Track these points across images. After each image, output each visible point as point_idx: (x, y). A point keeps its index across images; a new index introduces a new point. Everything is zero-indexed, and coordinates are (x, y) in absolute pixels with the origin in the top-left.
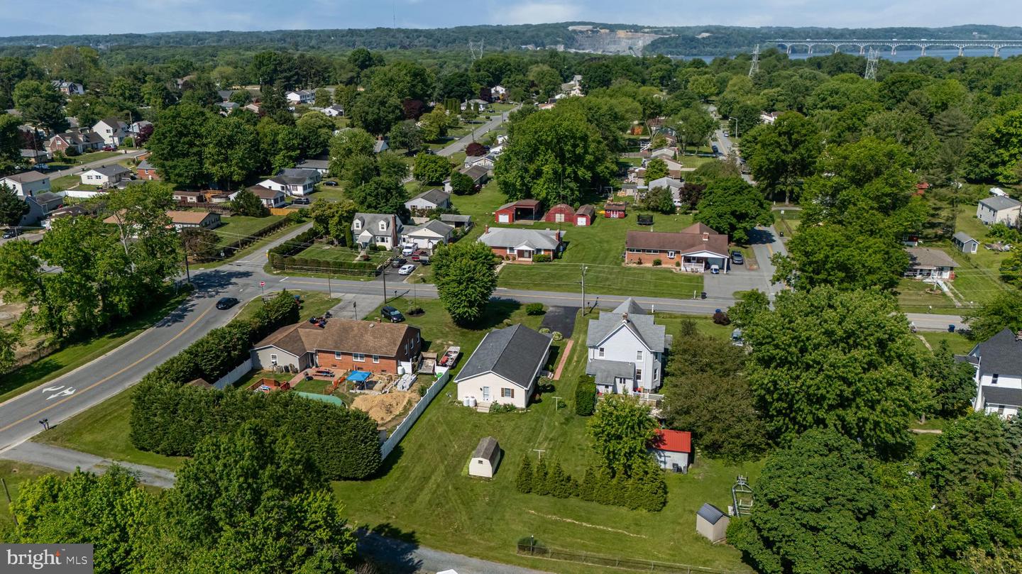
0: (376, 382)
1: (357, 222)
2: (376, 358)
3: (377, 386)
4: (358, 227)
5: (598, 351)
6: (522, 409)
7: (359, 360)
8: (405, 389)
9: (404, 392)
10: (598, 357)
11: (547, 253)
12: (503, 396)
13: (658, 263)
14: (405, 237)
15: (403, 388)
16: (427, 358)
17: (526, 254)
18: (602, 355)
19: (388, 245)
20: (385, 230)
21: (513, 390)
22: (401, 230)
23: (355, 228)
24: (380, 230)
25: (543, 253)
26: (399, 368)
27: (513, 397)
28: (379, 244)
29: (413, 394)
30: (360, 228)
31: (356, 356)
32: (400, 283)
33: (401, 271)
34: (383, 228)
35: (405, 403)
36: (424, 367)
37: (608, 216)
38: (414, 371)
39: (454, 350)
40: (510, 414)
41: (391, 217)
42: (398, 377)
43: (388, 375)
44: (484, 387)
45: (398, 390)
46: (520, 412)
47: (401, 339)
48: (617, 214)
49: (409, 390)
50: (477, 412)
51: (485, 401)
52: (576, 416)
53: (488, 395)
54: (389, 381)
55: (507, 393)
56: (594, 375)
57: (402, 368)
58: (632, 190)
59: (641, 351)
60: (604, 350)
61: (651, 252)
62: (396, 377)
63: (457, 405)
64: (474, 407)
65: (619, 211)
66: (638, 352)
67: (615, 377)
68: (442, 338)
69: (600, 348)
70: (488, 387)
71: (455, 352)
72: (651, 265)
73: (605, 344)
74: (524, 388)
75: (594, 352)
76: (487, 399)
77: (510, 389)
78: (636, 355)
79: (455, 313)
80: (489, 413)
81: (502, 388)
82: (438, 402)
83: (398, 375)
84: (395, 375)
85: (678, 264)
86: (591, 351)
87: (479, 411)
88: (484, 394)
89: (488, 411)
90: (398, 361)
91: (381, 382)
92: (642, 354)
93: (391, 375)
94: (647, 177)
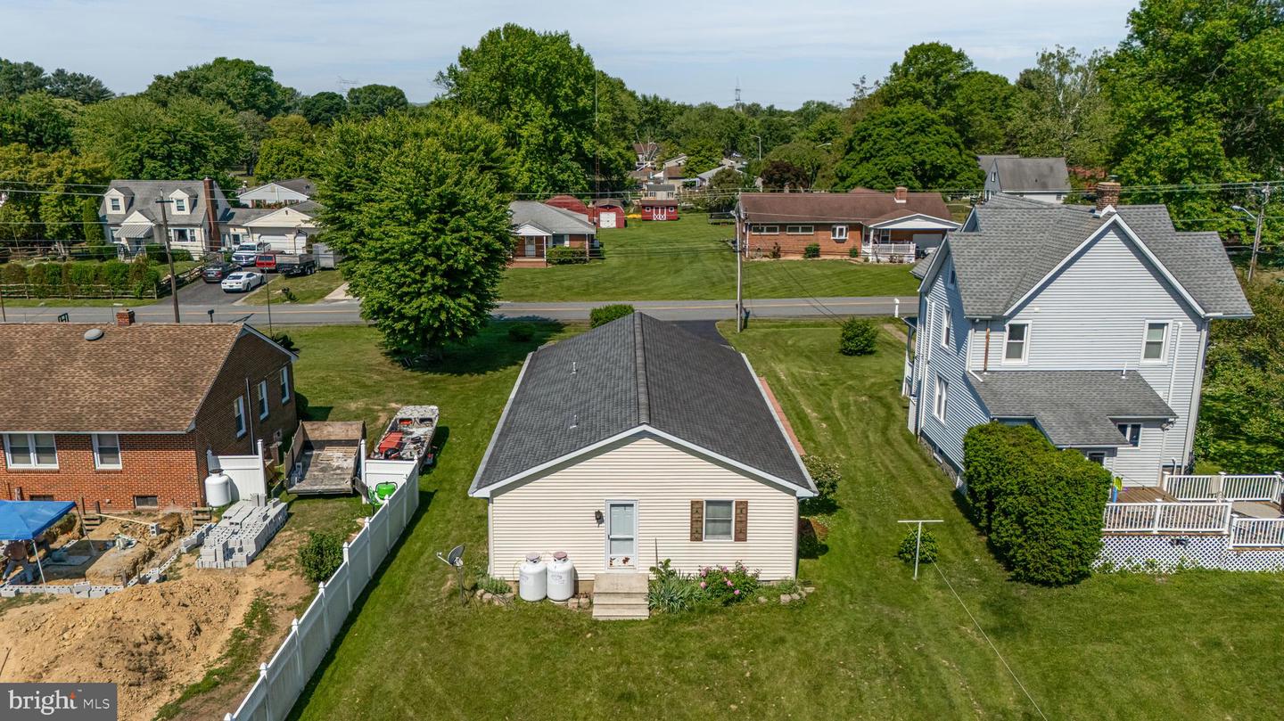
0: (104, 547)
1: (113, 194)
2: (108, 452)
3: (107, 563)
4: (116, 207)
5: (1001, 339)
6: (788, 587)
7: (33, 462)
8: (239, 559)
9: (236, 571)
10: (1002, 363)
11: (577, 244)
12: (696, 536)
13: (813, 252)
14: (239, 231)
15: (228, 553)
16: (324, 444)
17: (531, 249)
18: (1014, 351)
19: (196, 245)
20: (187, 212)
21: (743, 506)
22: (227, 217)
23: (110, 211)
24: (175, 211)
25: (567, 244)
26: (213, 482)
27: (741, 535)
28: (176, 245)
29: (277, 575)
30: (122, 211)
31: (21, 450)
32: (229, 305)
33: (227, 284)
34: (181, 209)
35: (236, 620)
36: (313, 471)
37: (647, 219)
38: (274, 486)
39: (420, 416)
40: (746, 613)
41: (200, 187)
42: (206, 517)
43: (161, 512)
44: (612, 506)
45: (207, 566)
46: (785, 598)
47: (214, 371)
48: (662, 213)
49: (259, 563)
50: (596, 623)
51: (619, 569)
52: (1022, 590)
53: (632, 539)
54: (165, 535)
55: (714, 521)
56: (1033, 422)
57: (224, 479)
58: (665, 193)
59: (1161, 326)
60: (1027, 332)
61: (797, 229)
62: (200, 516)
63: (490, 602)
64: (575, 600)
65: (668, 207)
66: (1152, 326)
67: (1111, 419)
68: (365, 396)
69: (1010, 325)
70: (632, 505)
71: (422, 420)
72: (799, 258)
73: (1034, 306)
74: (793, 493)
75: (987, 344)
76: (626, 560)
77: (729, 503)
78: (1145, 340)
79: (402, 317)
80: (653, 620)
81: (693, 503)
82: (394, 597)
83: (207, 509)
84: (195, 509)
85: (854, 253)
86: (975, 339)
87: (604, 619)
88: (612, 540)
89: (643, 613)
90: (209, 452)
91: (129, 543)
92: (1167, 336)
93: (178, 510)
94: (687, 171)
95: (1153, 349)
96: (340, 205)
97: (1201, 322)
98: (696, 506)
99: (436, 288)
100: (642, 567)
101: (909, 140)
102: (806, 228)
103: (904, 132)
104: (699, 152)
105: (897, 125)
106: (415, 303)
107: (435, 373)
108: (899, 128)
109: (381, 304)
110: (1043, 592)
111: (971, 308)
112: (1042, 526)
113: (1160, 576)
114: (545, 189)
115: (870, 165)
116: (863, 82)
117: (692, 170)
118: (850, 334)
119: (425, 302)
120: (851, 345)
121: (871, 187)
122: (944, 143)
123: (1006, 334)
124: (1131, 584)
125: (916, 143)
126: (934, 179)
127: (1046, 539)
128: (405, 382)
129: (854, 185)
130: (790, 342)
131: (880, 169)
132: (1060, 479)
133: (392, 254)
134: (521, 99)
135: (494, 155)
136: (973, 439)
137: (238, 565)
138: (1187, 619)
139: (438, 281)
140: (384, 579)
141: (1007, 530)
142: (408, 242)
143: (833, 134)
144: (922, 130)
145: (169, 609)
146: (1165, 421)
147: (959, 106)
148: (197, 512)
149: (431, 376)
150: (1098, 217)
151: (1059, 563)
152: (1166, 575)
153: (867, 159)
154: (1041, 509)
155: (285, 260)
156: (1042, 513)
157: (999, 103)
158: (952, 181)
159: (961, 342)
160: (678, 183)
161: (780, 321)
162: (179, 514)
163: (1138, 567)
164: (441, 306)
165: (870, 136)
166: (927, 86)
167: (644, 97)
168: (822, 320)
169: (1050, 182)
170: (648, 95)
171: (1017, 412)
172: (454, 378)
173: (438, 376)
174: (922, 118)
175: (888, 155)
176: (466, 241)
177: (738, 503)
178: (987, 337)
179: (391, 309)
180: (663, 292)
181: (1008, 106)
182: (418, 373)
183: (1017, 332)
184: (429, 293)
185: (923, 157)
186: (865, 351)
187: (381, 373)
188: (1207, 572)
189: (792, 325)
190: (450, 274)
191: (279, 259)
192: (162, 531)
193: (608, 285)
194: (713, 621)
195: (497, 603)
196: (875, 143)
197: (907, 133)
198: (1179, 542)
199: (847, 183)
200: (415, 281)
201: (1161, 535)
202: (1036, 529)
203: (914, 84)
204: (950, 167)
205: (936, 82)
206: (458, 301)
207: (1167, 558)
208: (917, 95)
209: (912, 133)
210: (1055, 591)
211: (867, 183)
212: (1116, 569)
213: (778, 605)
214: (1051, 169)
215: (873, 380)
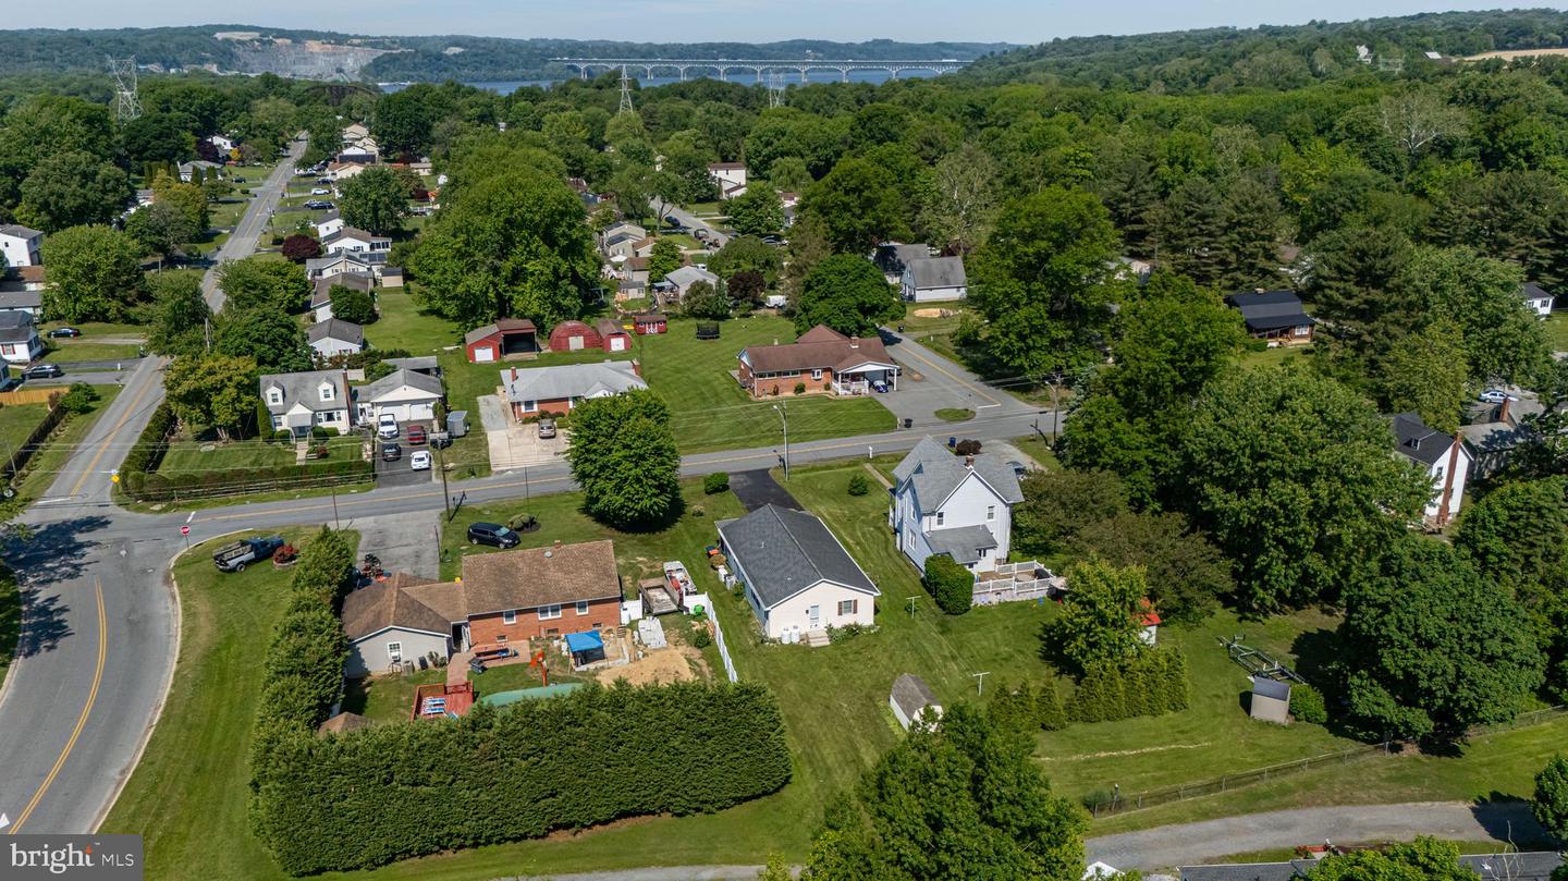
0: (601, 647)
1: (272, 391)
2: (582, 606)
4: (275, 400)
5: (935, 518)
6: (870, 628)
7: (550, 616)
9: (664, 648)
10: (936, 527)
12: (840, 614)
13: (800, 389)
15: (659, 642)
18: (940, 522)
20: (332, 398)
22: (354, 395)
23: (271, 404)
24: (322, 399)
26: (624, 614)
27: (855, 612)
29: (682, 647)
30: (280, 402)
31: (544, 611)
34: (327, 396)
35: (687, 664)
36: (655, 603)
37: (641, 333)
38: (649, 612)
39: (674, 567)
42: (624, 629)
43: (604, 630)
44: (812, 607)
46: (872, 631)
48: (654, 327)
49: (671, 644)
50: (813, 648)
51: (814, 628)
52: (949, 617)
53: (818, 618)
55: (846, 608)
56: (948, 554)
57: (628, 612)
58: (636, 290)
59: (991, 507)
60: (944, 515)
61: (789, 374)
63: (772, 646)
64: (802, 642)
65: (658, 323)
66: (988, 508)
67: (976, 548)
69: (938, 513)
70: (818, 606)
71: (677, 570)
72: (791, 393)
73: (946, 505)
74: (872, 594)
75: (930, 521)
76: (817, 625)
77: (851, 601)
78: (986, 513)
79: (632, 509)
80: (832, 644)
83: (623, 626)
85: (828, 387)
86: (925, 519)
87: (816, 646)
88: (812, 619)
89: (828, 643)
90: (620, 602)
92: (995, 511)
93: (610, 628)
95: (991, 516)
97: (1007, 505)
98: (840, 603)
100: (822, 625)
102: (795, 373)
110: (955, 617)
112: (953, 594)
113: (992, 606)
114: (551, 313)
120: (856, 491)
121: (829, 326)
123: (937, 516)
124: (985, 610)
126: (872, 312)
127: (955, 598)
128: (627, 541)
129: (817, 322)
130: (817, 486)
131: (835, 309)
136: (928, 561)
138: (1001, 619)
141: (943, 597)
143: (764, 200)
146: (996, 545)
148: (619, 628)
149: (639, 536)
150: (966, 471)
151: (960, 606)
152: (995, 605)
153: (824, 298)
157: (906, 175)
158: (885, 314)
159: (920, 520)
160: (644, 278)
161: (805, 465)
162: (612, 630)
163: (985, 604)
164: (654, 502)
166: (853, 200)
169: (951, 277)
171: (944, 550)
172: (653, 537)
173: (643, 536)
177: (854, 601)
178: (930, 518)
182: (630, 535)
183: (941, 515)
185: (864, 299)
186: (862, 493)
188: (1008, 602)
189: (813, 469)
194: (851, 642)
195: (776, 646)
198: (998, 593)
201: (992, 592)
202: (951, 595)
205: (859, 197)
207: (995, 599)
210: (959, 616)
211: (826, 321)
212: (978, 605)
213: (870, 634)
215: (872, 515)
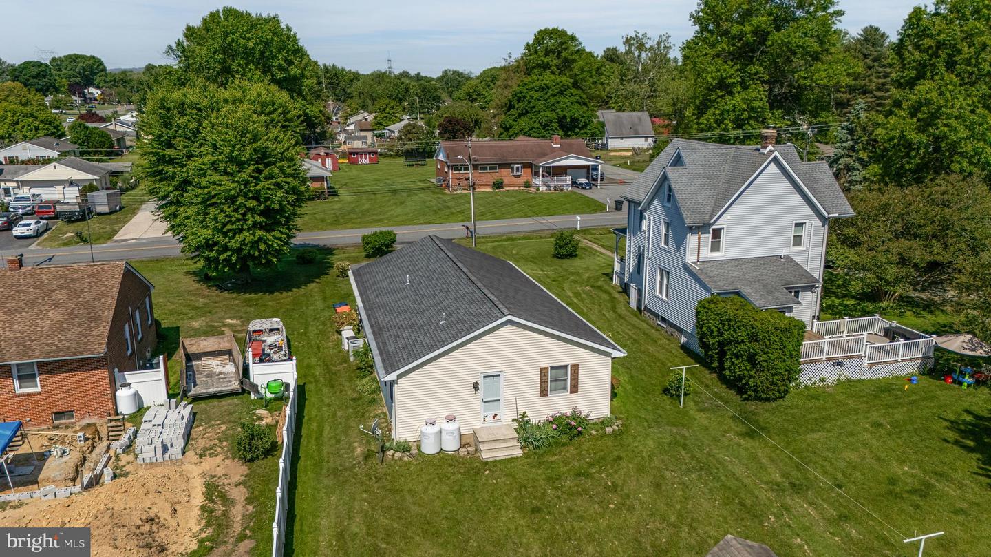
0: (43, 457)
2: (25, 375)
3: (53, 469)
5: (707, 239)
6: (610, 422)
8: (175, 452)
9: (174, 462)
10: (708, 255)
11: (317, 185)
12: (544, 392)
13: (499, 185)
14: (9, 185)
15: (165, 449)
18: (715, 247)
21: (575, 368)
26: (123, 394)
27: (574, 389)
29: (211, 461)
33: (18, 231)
35: (198, 498)
36: (200, 378)
37: (355, 163)
39: (267, 327)
40: (585, 443)
42: (119, 424)
43: (78, 424)
44: (484, 377)
45: (148, 461)
46: (609, 430)
47: (112, 302)
48: (366, 158)
49: (190, 454)
50: (487, 463)
51: (492, 424)
52: (752, 406)
53: (499, 400)
54: (90, 442)
55: (556, 381)
56: (738, 293)
57: (131, 391)
58: (360, 143)
59: (801, 225)
60: (724, 234)
61: (486, 169)
62: (114, 424)
63: (401, 459)
64: (464, 450)
65: (370, 153)
66: (797, 225)
67: (786, 288)
68: (201, 316)
69: (714, 230)
70: (499, 375)
71: (271, 330)
72: (488, 189)
73: (727, 216)
74: (608, 355)
75: (699, 243)
76: (495, 416)
77: (566, 367)
78: (793, 235)
79: (226, 248)
80: (526, 456)
81: (541, 369)
82: (318, 464)
83: (121, 417)
84: (109, 418)
85: (528, 185)
86: (691, 239)
87: (491, 460)
88: (485, 402)
89: (518, 452)
90: (116, 370)
91: (64, 452)
92: (806, 228)
93: (93, 420)
94: (376, 125)
95: (798, 240)
96: (162, 160)
97: (825, 221)
98: (543, 371)
99: (255, 225)
100: (507, 417)
101: (553, 100)
102: (493, 167)
103: (549, 94)
104: (384, 110)
105: (543, 89)
106: (239, 238)
107: (251, 293)
108: (545, 92)
109: (208, 240)
110: (766, 405)
111: (689, 219)
112: (766, 361)
113: (828, 387)
115: (525, 119)
116: (510, 57)
117: (380, 124)
118: (562, 243)
119: (247, 236)
120: (563, 251)
121: (529, 136)
122: (577, 102)
123: (710, 235)
124: (815, 394)
125: (558, 102)
126: (572, 128)
127: (769, 370)
128: (228, 302)
129: (517, 134)
130: (514, 252)
131: (535, 122)
132: (777, 329)
133: (219, 199)
134: (243, 68)
135: (289, 116)
136: (702, 310)
137: (174, 457)
138: (856, 411)
139: (258, 218)
140: (302, 453)
141: (741, 367)
142: (234, 189)
143: (478, 95)
144: (561, 93)
145: (150, 496)
146: (813, 286)
147: (576, 75)
148: (111, 421)
149: (247, 296)
150: (764, 154)
151: (777, 384)
152: (831, 386)
153: (524, 114)
154: (766, 350)
155: (66, 208)
156: (767, 353)
158: (584, 130)
159: (680, 242)
160: (369, 135)
161: (499, 237)
162: (94, 424)
163: (815, 383)
164: (260, 239)
165: (525, 97)
166: (552, 60)
167: (325, 66)
168: (527, 235)
169: (640, 128)
170: (327, 64)
171: (728, 288)
172: (267, 297)
173: (253, 295)
174: (561, 84)
175: (539, 112)
176: (278, 185)
177: (572, 366)
178: (699, 238)
179: (216, 244)
180: (400, 219)
181: (600, 74)
183: (717, 234)
184: (249, 229)
185: (564, 113)
186: (571, 255)
187: (204, 296)
188: (854, 381)
189: (508, 240)
190: (267, 212)
191: (59, 208)
192: (87, 439)
193: (352, 216)
194: (567, 451)
195: (406, 459)
196: (529, 102)
197: (551, 95)
198: (838, 364)
199: (511, 132)
200: (238, 220)
201: (828, 360)
202: (764, 364)
203: (543, 58)
204: (583, 120)
205: (558, 58)
206: (273, 233)
207: (831, 375)
208: (546, 67)
209: (555, 95)
210: (773, 404)
211: (526, 132)
212: (803, 385)
213: (605, 435)
214: (640, 119)
215: (587, 275)
